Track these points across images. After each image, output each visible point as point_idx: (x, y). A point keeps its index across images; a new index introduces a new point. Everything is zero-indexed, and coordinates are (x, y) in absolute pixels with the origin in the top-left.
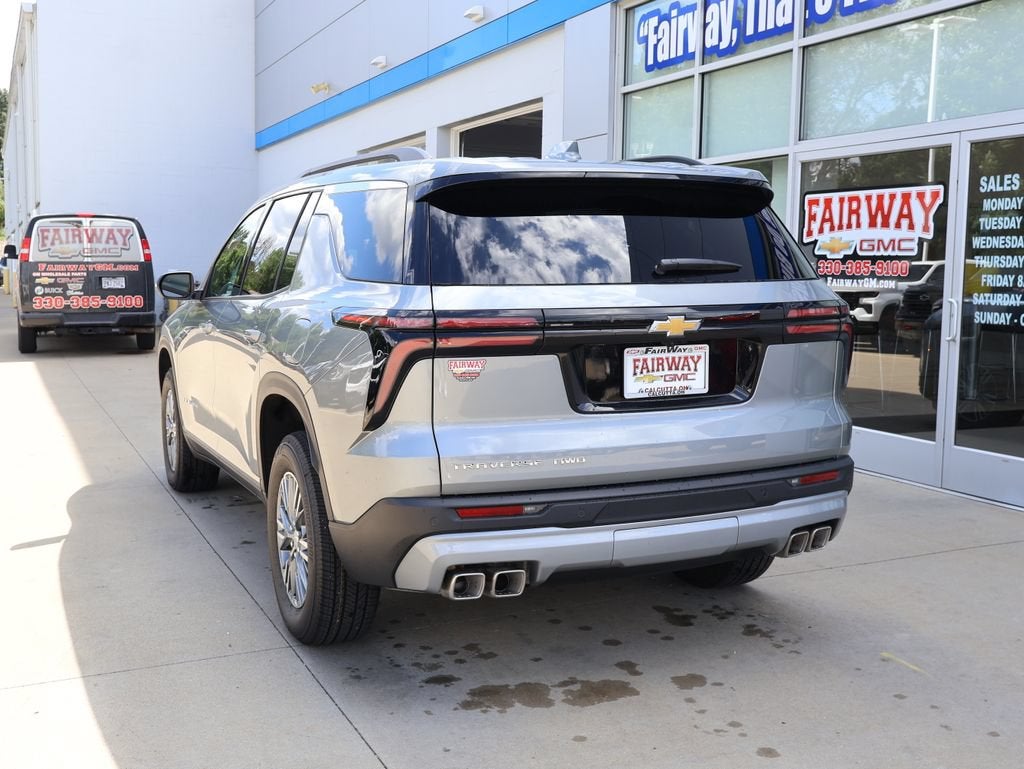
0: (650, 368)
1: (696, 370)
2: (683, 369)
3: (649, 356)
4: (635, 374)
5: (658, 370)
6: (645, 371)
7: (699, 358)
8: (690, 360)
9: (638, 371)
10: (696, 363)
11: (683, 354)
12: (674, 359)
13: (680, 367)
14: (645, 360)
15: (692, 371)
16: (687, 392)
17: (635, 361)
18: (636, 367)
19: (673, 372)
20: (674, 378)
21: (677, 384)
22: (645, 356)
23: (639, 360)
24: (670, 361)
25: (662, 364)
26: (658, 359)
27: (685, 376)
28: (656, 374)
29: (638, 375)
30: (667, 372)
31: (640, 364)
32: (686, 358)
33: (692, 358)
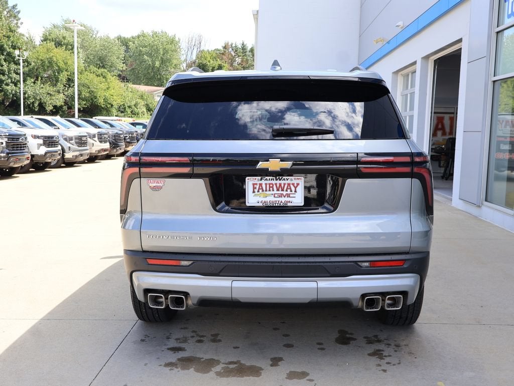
0: (264, 189)
1: (295, 191)
2: (287, 191)
3: (263, 182)
4: (254, 192)
5: (270, 190)
6: (261, 191)
7: (298, 184)
8: (292, 186)
9: (256, 190)
10: (295, 188)
11: (286, 182)
12: (280, 184)
13: (285, 189)
14: (261, 185)
15: (293, 192)
16: (289, 204)
17: (254, 184)
18: (254, 188)
19: (280, 192)
20: (281, 196)
21: (283, 199)
22: (260, 182)
23: (256, 184)
24: (278, 186)
25: (272, 187)
26: (270, 184)
27: (288, 196)
28: (268, 192)
29: (256, 193)
30: (275, 192)
31: (258, 187)
32: (289, 184)
33: (293, 184)
